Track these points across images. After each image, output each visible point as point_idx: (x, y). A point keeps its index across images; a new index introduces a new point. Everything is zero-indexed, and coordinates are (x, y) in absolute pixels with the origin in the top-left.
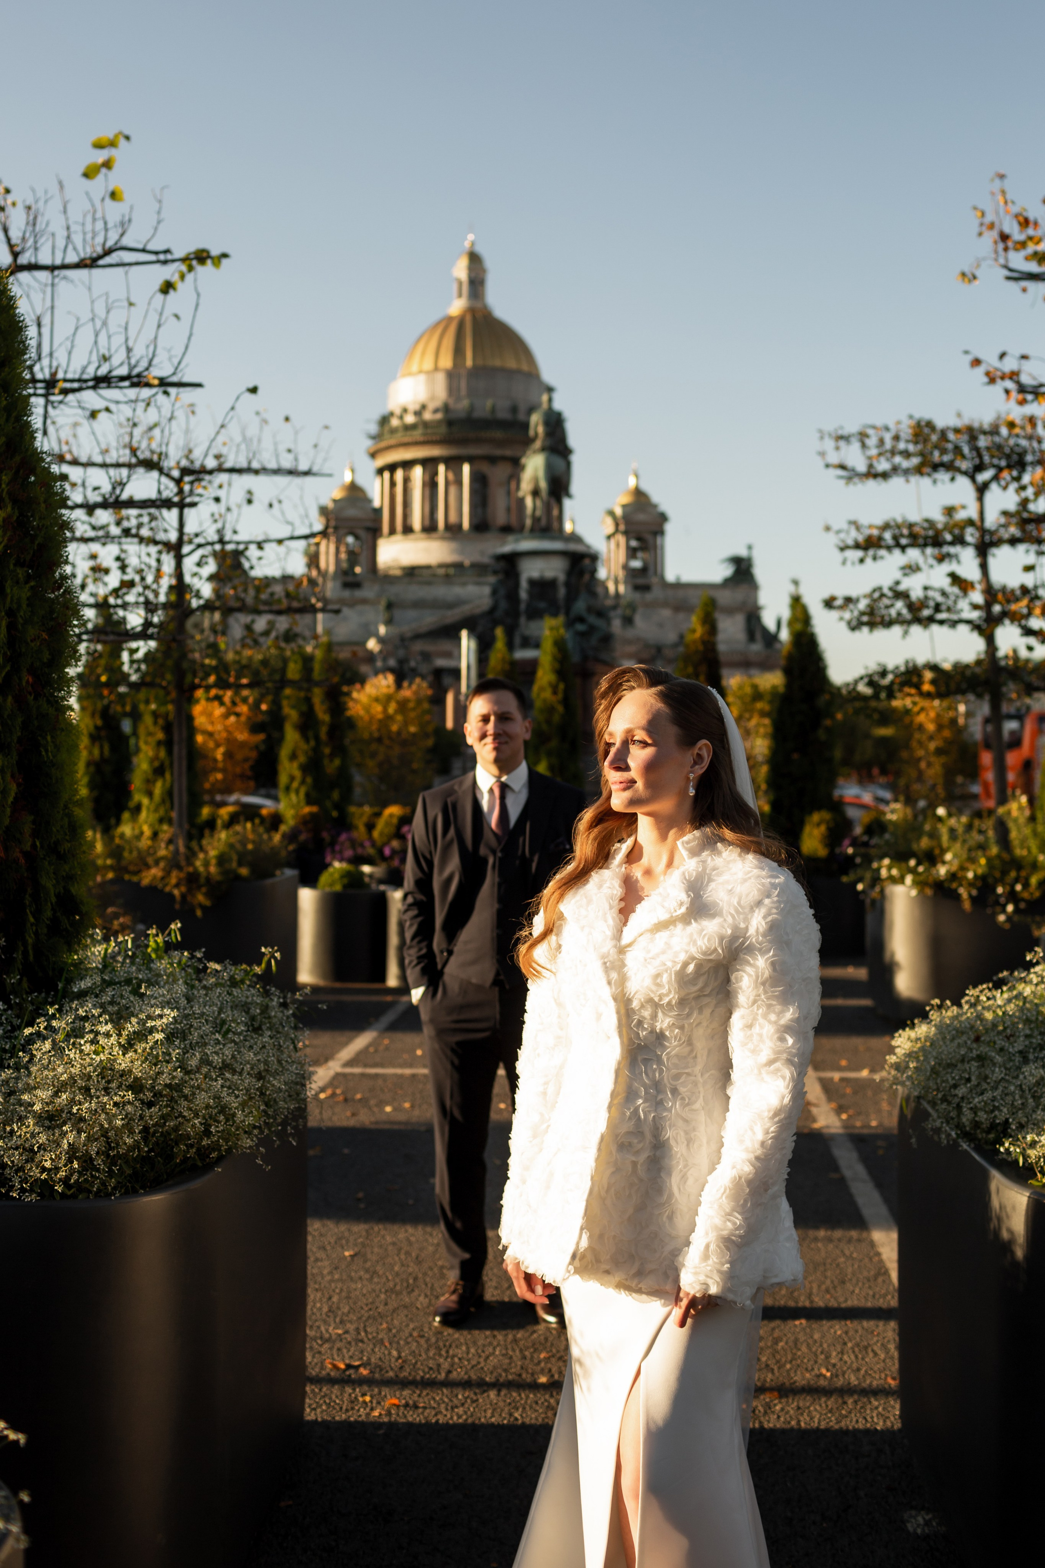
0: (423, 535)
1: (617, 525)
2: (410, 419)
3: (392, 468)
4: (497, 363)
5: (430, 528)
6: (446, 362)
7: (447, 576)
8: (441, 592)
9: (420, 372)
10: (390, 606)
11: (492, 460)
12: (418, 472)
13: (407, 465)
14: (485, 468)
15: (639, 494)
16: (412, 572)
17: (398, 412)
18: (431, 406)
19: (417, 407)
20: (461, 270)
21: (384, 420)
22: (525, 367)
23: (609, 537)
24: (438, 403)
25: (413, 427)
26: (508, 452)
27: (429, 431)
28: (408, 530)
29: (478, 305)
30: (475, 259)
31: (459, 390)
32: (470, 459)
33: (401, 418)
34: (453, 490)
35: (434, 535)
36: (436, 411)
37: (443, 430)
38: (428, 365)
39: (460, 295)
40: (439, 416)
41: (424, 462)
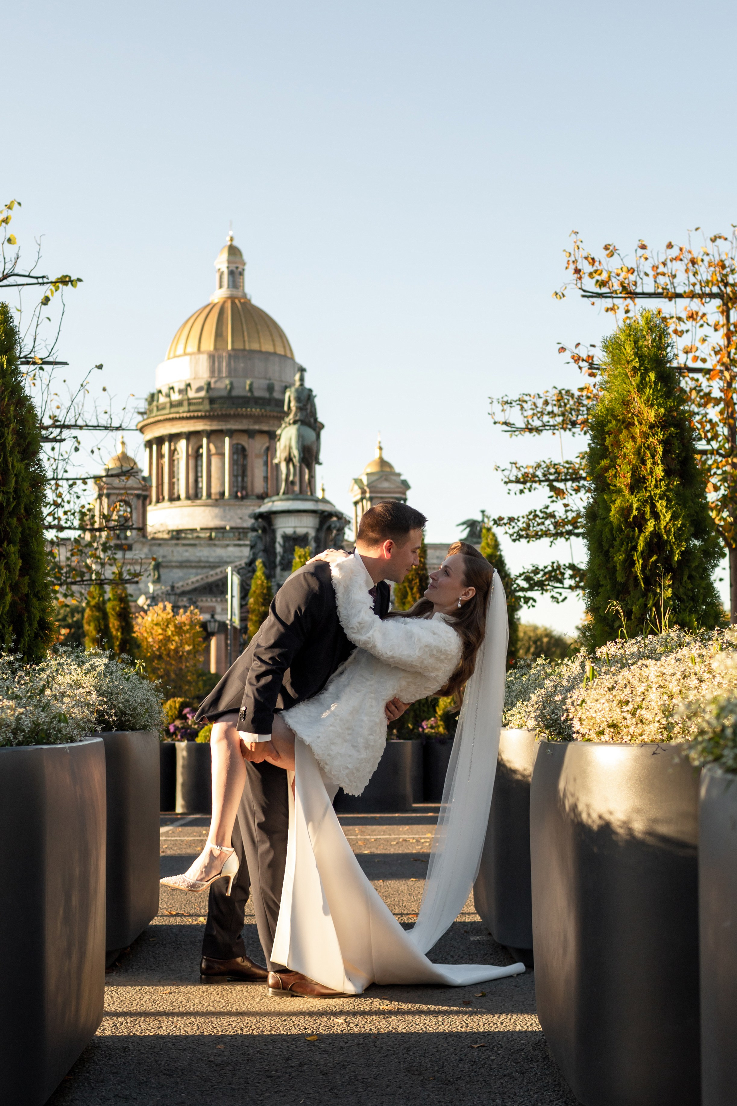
0: (189, 502)
1: (364, 492)
2: (176, 397)
3: (160, 441)
4: (255, 346)
5: (194, 495)
6: (209, 344)
7: (210, 538)
8: (204, 553)
9: (185, 354)
10: (157, 567)
11: (251, 434)
12: (182, 445)
13: (173, 438)
14: (244, 441)
15: (383, 463)
16: (177, 535)
17: (165, 390)
18: (194, 386)
19: (183, 386)
20: (222, 262)
21: (152, 398)
22: (280, 351)
23: (356, 503)
24: (202, 383)
25: (180, 404)
26: (265, 428)
27: (192, 408)
28: (174, 498)
29: (235, 293)
30: (234, 251)
31: (220, 371)
32: (231, 433)
33: (168, 396)
34: (214, 460)
35: (198, 502)
36: (199, 389)
37: (207, 406)
38: (192, 347)
39: (221, 287)
40: (202, 394)
41: (189, 436)
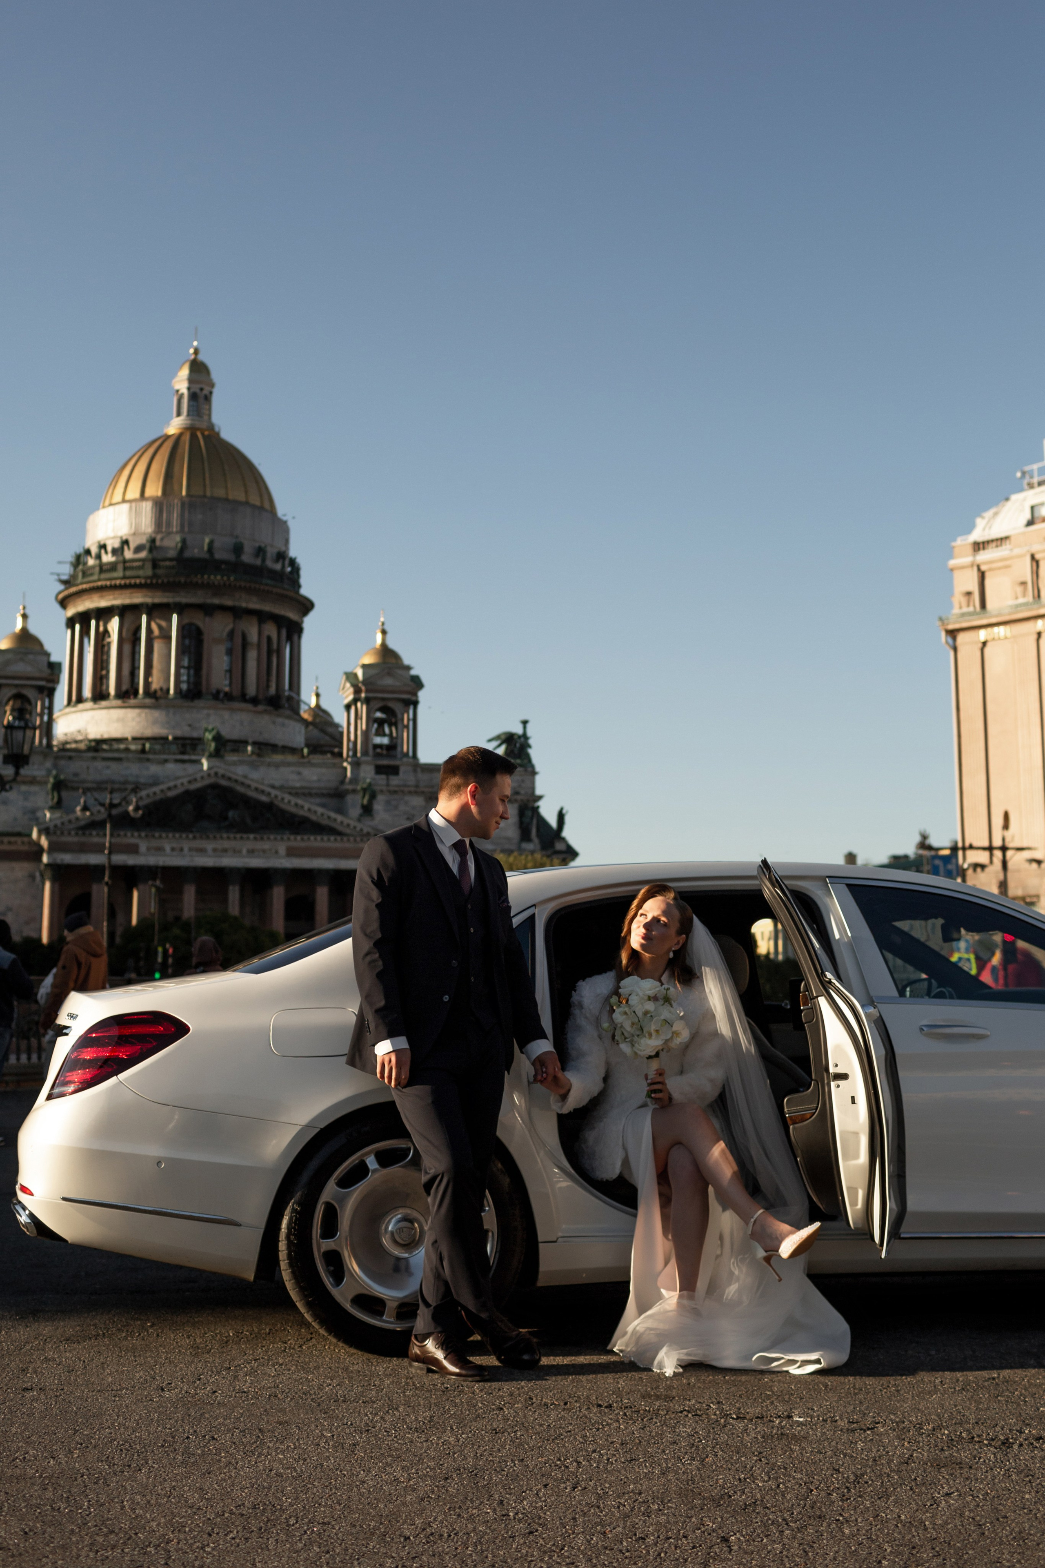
0: (119, 702)
1: (357, 691)
2: (107, 558)
3: (84, 618)
4: (220, 493)
5: (127, 693)
6: (155, 489)
7: (143, 751)
8: (133, 770)
9: (124, 501)
10: (59, 786)
11: (208, 610)
12: (114, 625)
13: (103, 614)
14: (200, 621)
15: (387, 653)
16: (97, 746)
17: (94, 550)
18: (133, 545)
19: (117, 545)
20: (181, 382)
21: (79, 560)
22: (255, 500)
23: (348, 707)
24: (143, 540)
25: (113, 567)
26: (229, 603)
27: (128, 573)
28: (99, 695)
29: (198, 424)
30: (198, 369)
31: (169, 524)
32: (180, 609)
33: (99, 557)
34: (157, 646)
35: (132, 701)
36: (138, 549)
37: (149, 572)
38: (134, 492)
39: (179, 414)
40: (143, 554)
41: (123, 611)
